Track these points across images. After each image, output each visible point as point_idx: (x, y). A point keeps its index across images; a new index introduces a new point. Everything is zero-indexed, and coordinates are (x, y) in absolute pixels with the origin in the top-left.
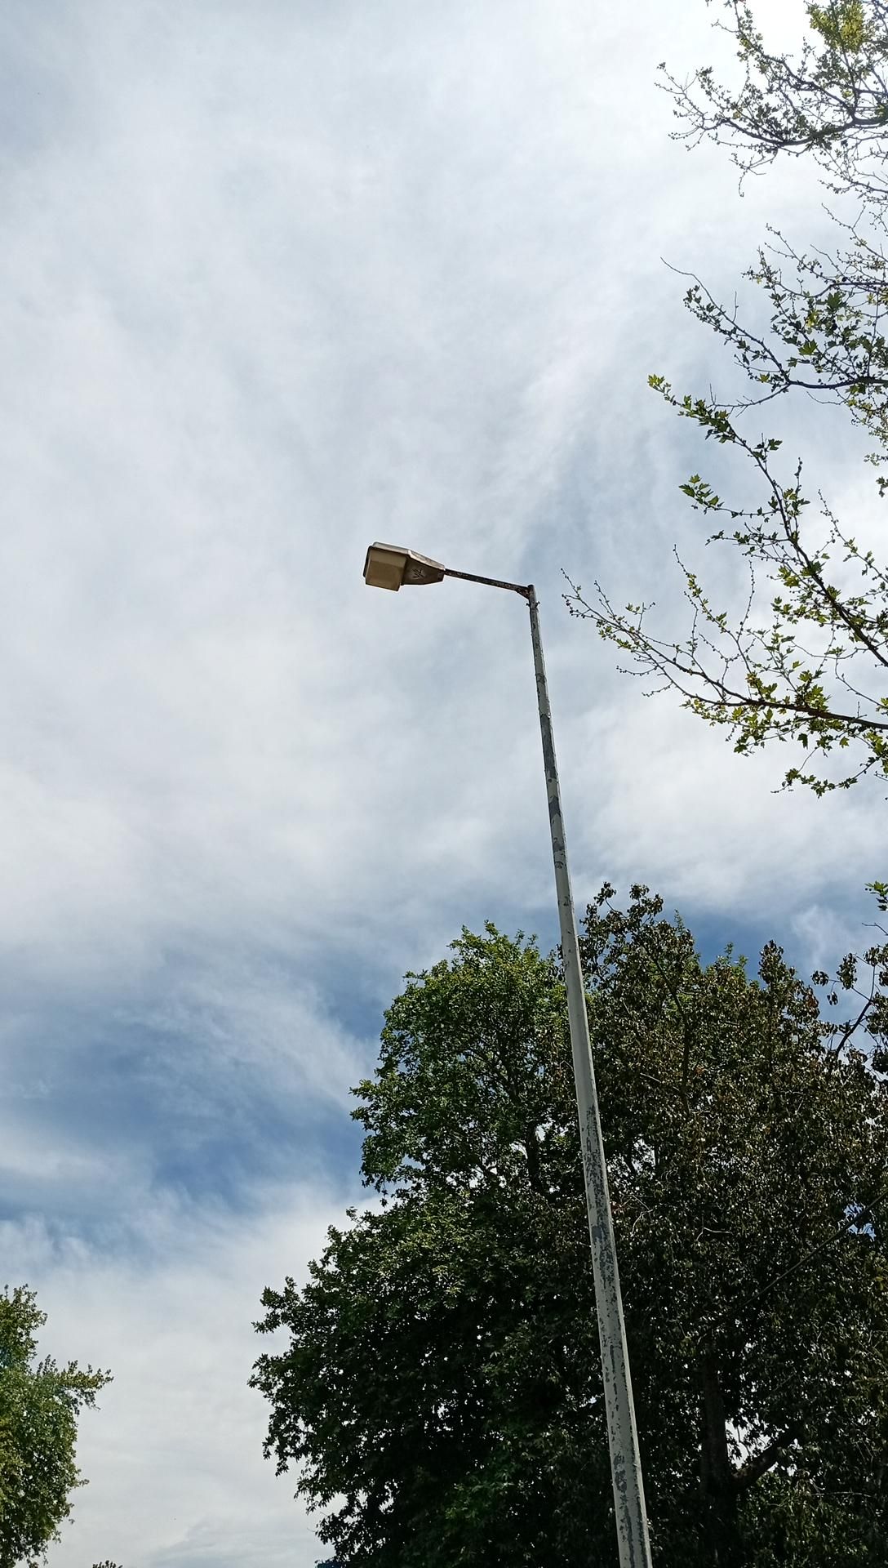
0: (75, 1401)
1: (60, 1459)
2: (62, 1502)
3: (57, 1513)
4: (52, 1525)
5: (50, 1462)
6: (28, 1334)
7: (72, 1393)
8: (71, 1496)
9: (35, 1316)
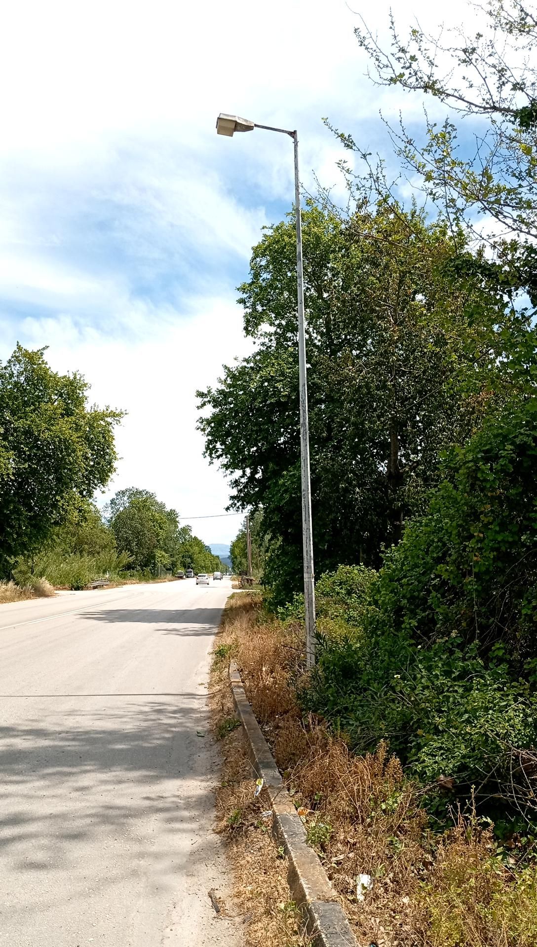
0: (111, 423)
1: (108, 449)
2: (112, 467)
3: (110, 471)
4: (108, 476)
5: (103, 450)
6: (83, 393)
7: (109, 420)
8: (115, 464)
9: (85, 385)
